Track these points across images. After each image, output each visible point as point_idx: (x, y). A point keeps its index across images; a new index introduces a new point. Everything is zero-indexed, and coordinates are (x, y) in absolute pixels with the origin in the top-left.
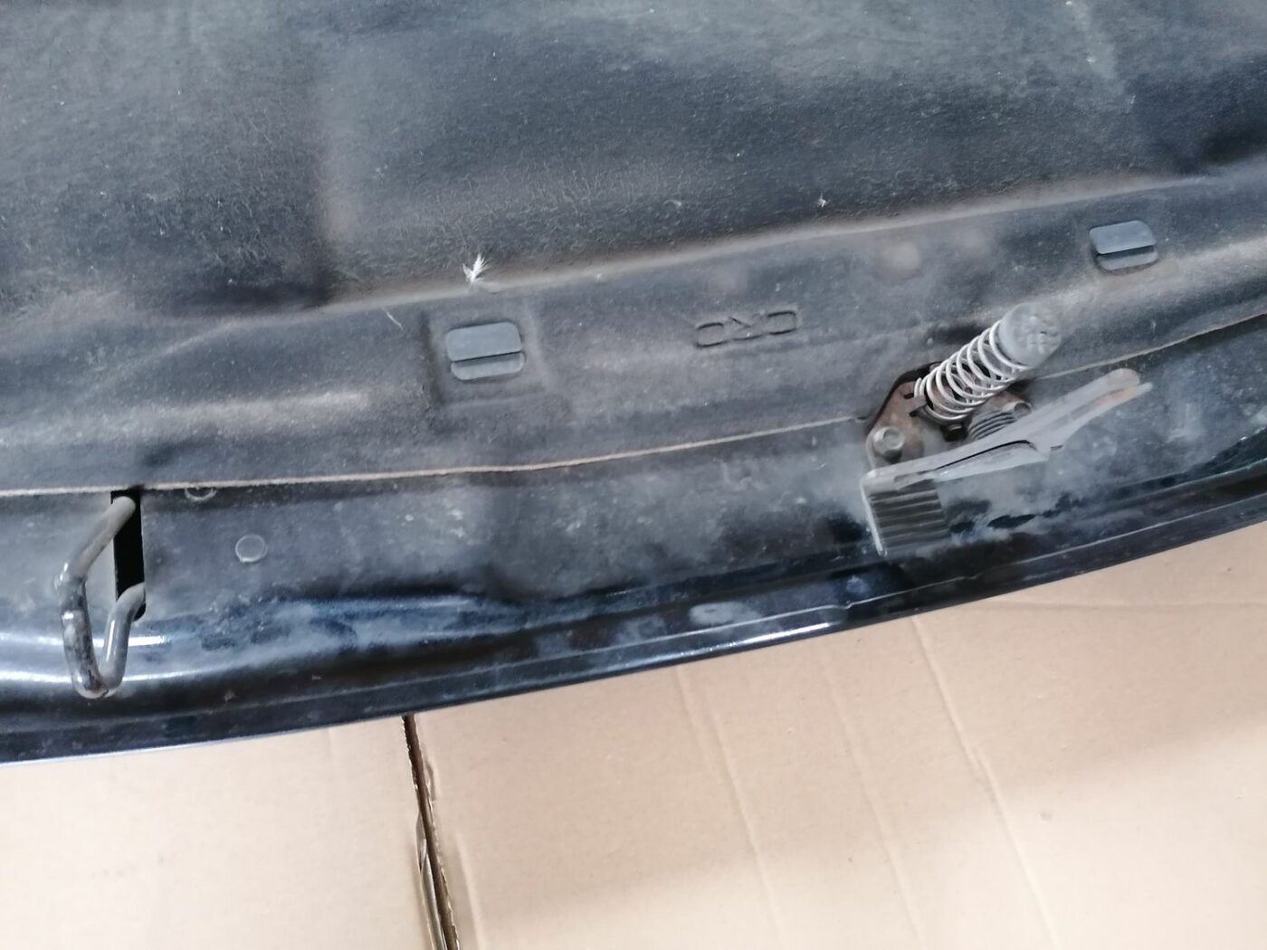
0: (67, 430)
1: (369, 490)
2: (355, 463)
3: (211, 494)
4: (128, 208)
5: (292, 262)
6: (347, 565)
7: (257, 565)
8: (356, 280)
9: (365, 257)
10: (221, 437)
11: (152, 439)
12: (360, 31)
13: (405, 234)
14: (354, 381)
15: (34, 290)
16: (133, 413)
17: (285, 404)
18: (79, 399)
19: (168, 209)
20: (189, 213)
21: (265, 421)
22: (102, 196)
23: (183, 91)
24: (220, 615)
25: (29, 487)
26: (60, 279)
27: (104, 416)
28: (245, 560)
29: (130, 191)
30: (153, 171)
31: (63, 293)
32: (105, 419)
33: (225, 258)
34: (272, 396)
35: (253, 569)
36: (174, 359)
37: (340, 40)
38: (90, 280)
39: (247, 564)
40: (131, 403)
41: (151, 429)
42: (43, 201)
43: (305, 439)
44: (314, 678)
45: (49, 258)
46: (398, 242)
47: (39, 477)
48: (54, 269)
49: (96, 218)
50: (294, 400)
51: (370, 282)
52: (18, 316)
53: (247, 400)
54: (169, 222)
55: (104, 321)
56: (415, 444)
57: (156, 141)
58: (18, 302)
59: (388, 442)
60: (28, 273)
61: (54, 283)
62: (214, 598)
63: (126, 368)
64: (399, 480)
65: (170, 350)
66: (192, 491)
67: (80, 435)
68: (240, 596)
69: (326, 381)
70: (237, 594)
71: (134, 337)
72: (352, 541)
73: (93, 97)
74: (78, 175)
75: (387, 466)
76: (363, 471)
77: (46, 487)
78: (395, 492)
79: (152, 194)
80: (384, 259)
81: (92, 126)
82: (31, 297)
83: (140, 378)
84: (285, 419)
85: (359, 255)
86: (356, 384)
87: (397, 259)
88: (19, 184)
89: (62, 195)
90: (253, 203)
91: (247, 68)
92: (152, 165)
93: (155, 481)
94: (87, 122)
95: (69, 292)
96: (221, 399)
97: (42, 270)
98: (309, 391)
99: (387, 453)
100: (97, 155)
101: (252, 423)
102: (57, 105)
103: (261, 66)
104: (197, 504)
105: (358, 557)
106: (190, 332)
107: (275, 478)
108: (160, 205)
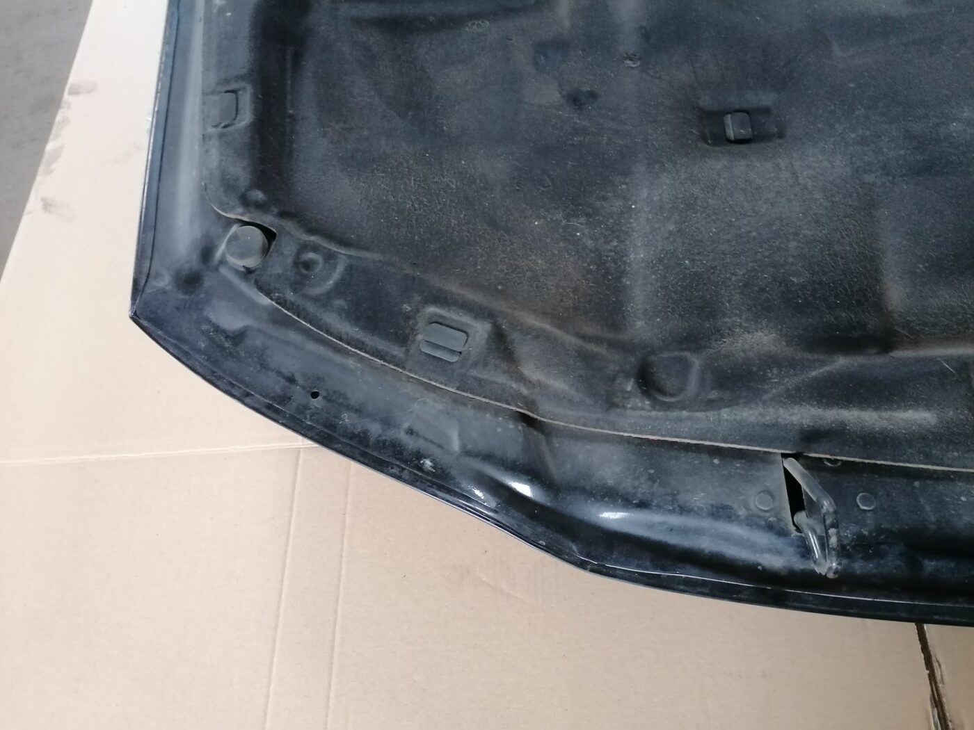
0: (761, 414)
1: (935, 476)
2: (929, 459)
3: (839, 464)
4: (780, 286)
5: (873, 322)
6: (926, 523)
7: (872, 513)
8: (907, 336)
9: (912, 321)
10: (848, 430)
11: (809, 426)
12: (904, 175)
13: (939, 309)
14: (926, 405)
15: (730, 330)
16: (796, 409)
17: (886, 414)
18: (765, 397)
19: (804, 287)
20: (815, 290)
21: (874, 424)
22: (766, 277)
23: (803, 214)
24: (851, 539)
25: (739, 444)
26: (744, 324)
27: (780, 409)
28: (863, 508)
29: (781, 276)
30: (792, 264)
31: (746, 333)
32: (781, 411)
33: (836, 318)
34: (876, 409)
35: (869, 514)
36: (816, 379)
37: (889, 181)
38: (760, 326)
39: (864, 511)
40: (795, 403)
41: (808, 421)
42: (734, 278)
43: (898, 439)
44: (895, 589)
45: (738, 312)
46: (935, 314)
47: (744, 439)
48: (741, 319)
49: (763, 290)
50: (889, 413)
51: (916, 338)
52: (722, 344)
53: (862, 409)
54: (804, 294)
55: (770, 351)
56: (969, 451)
57: (792, 244)
58: (722, 336)
59: (950, 447)
60: (727, 319)
61: (741, 326)
62: (847, 528)
63: (791, 382)
64: (954, 473)
65: (814, 373)
66: (829, 460)
67: (768, 418)
68: (862, 530)
69: (909, 403)
70: (861, 528)
71: (793, 364)
72: (928, 508)
73: (750, 216)
74: (751, 264)
75: (950, 462)
76: (933, 464)
77: (749, 445)
78: (953, 480)
79: (793, 277)
80: (925, 324)
81: (754, 234)
82: (728, 334)
83: (798, 389)
84: (885, 424)
85: (908, 320)
86: (928, 407)
87: (934, 325)
88: (718, 268)
89: (744, 275)
90: (850, 285)
91: (837, 199)
92: (791, 260)
93: (810, 451)
94: (750, 232)
95: (749, 332)
96: (846, 407)
97: (734, 319)
98: (898, 408)
99: (950, 455)
100: (760, 252)
101: (866, 424)
102: (731, 221)
103: (845, 198)
104: (830, 468)
105: (933, 519)
106: (823, 363)
107: (879, 460)
108: (798, 284)
